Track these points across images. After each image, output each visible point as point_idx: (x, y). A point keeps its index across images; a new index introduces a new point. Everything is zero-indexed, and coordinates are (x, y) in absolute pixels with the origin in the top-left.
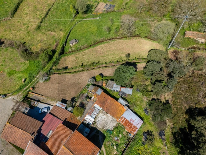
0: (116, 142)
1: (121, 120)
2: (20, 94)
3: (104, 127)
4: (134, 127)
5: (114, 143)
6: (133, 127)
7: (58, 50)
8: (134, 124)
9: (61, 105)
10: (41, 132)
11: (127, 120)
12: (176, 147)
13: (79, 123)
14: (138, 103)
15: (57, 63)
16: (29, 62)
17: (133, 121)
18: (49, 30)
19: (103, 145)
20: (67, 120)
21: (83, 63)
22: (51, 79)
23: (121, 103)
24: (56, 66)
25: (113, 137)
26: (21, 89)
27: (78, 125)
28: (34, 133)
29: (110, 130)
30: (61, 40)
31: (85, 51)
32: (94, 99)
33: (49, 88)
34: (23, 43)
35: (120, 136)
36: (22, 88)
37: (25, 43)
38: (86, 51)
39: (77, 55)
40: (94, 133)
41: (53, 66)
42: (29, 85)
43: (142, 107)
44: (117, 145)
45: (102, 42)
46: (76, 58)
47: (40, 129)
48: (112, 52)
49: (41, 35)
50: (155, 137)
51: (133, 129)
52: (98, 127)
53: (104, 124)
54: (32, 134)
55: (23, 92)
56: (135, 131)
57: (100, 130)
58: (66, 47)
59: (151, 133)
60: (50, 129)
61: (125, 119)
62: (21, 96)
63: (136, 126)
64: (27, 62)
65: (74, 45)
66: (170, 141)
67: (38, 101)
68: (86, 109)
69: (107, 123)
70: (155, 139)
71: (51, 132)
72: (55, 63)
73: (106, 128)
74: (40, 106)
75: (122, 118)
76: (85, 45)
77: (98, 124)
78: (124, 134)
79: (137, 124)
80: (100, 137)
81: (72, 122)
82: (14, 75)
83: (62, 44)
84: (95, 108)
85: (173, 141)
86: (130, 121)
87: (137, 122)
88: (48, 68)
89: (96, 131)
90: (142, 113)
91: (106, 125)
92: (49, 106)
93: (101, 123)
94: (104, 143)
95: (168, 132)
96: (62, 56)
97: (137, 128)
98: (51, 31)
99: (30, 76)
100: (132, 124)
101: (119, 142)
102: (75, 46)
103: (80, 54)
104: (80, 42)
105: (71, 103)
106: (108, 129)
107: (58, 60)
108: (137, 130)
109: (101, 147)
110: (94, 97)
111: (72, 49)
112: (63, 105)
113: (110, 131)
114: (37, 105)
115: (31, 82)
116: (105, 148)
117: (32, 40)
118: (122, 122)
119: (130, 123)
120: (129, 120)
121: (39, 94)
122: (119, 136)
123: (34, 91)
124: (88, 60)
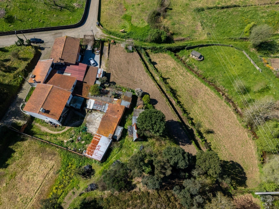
0: (76, 139)
1: (97, 136)
2: (106, 35)
3: (88, 122)
4: (93, 152)
5: (74, 138)
6: (92, 150)
7: (175, 44)
8: (95, 151)
9: (99, 73)
10: (67, 67)
11: (98, 142)
12: (80, 205)
13: (84, 96)
14: (124, 151)
15: (157, 51)
16: (147, 26)
17: (98, 149)
18: (201, 22)
19: (70, 127)
20: (84, 84)
21: (169, 78)
22: (132, 53)
23: (117, 130)
24: (152, 52)
25: (80, 135)
26: (110, 33)
27: (81, 95)
28: (63, 60)
29: (87, 130)
30: (192, 42)
31: (189, 74)
32: (115, 101)
33: (119, 56)
34: (170, 8)
35: (83, 142)
36: (112, 34)
37: (171, 9)
38: (190, 76)
39: (179, 67)
40: (80, 114)
41: (149, 49)
42: (118, 38)
43: (121, 158)
44: (72, 141)
45: (217, 89)
46: (174, 68)
47: (69, 64)
48: (204, 108)
49: (190, 17)
50: (88, 180)
51: (90, 151)
52: (87, 116)
53: (92, 121)
54: (61, 59)
55: (108, 37)
56: (88, 154)
57: (85, 120)
58: (186, 51)
59: (93, 175)
60: (72, 73)
61: (99, 139)
62: (103, 38)
63: (94, 154)
64: (147, 23)
65: (193, 59)
66: (87, 198)
67: (101, 53)
68: (102, 97)
69: (94, 125)
70: (86, 181)
71: (70, 75)
72: (154, 50)
73: (88, 125)
74: (97, 57)
75: (99, 136)
76: (200, 72)
77: (90, 116)
78: (86, 145)
79: (96, 154)
80: (78, 122)
81: (83, 89)
82: (125, 21)
83: (186, 45)
84: (104, 106)
85: (86, 201)
86: (97, 146)
87: (99, 154)
88: (145, 45)
89: (83, 116)
90: (113, 159)
91: (92, 124)
92: (99, 64)
93: (92, 118)
94: (73, 128)
95: (97, 194)
96: (170, 52)
97: (91, 155)
98: (202, 25)
99: (128, 34)
100: (95, 149)
101: (77, 143)
102: (193, 61)
103: (182, 70)
104: (202, 64)
105: (104, 81)
106: (88, 127)
107: (161, 50)
108: (90, 156)
109: (68, 126)
110: (117, 101)
111: (186, 59)
112: (100, 74)
113: (85, 129)
114: (97, 54)
115: (121, 38)
116: (68, 130)
117: (179, 13)
118: (95, 138)
119: (96, 146)
120: (99, 144)
121: (109, 51)
122: (83, 140)
123: (111, 45)
124: (176, 83)
